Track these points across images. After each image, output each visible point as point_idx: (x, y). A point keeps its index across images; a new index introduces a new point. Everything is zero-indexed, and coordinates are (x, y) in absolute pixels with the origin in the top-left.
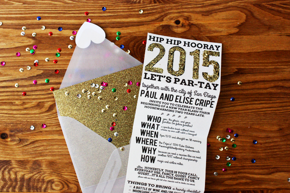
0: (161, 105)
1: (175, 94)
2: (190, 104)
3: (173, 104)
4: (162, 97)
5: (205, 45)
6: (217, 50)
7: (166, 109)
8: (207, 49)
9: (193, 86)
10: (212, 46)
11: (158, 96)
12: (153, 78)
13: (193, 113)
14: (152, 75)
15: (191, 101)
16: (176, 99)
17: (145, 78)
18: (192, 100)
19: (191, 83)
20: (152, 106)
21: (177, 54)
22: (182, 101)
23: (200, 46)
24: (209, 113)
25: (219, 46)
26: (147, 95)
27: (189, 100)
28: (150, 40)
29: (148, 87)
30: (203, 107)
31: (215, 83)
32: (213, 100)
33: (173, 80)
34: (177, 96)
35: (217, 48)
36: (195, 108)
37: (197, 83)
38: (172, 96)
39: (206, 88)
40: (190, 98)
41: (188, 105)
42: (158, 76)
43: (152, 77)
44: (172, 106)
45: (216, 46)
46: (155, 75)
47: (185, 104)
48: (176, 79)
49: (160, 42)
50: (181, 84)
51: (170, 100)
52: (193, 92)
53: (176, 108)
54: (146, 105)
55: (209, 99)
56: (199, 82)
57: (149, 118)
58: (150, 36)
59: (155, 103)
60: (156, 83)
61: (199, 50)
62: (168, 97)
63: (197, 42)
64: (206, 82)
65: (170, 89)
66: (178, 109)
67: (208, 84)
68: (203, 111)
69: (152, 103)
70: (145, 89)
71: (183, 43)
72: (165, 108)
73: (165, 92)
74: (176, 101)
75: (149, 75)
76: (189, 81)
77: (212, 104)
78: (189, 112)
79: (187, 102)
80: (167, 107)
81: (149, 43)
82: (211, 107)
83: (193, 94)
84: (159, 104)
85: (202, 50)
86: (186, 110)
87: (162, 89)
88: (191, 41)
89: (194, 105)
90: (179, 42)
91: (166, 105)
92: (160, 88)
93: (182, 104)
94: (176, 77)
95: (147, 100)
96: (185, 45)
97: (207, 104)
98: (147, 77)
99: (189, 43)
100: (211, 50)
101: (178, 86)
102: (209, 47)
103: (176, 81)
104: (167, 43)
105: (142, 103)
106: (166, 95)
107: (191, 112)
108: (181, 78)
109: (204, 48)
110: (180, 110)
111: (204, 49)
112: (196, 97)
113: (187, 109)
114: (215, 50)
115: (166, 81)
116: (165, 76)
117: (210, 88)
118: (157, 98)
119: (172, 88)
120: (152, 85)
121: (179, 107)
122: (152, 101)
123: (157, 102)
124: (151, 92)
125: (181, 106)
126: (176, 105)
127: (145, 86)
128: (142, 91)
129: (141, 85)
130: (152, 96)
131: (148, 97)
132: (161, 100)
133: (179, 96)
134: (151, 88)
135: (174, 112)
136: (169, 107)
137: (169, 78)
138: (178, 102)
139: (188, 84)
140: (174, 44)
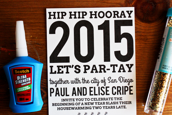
0: (75, 102)
1: (87, 86)
2: (107, 94)
3: (88, 99)
4: (74, 93)
5: (114, 12)
6: (130, 17)
7: (82, 106)
8: (118, 17)
9: (105, 72)
10: (123, 12)
11: (70, 92)
12: (61, 71)
13: (113, 105)
14: (58, 67)
15: (107, 91)
16: (91, 91)
17: (51, 73)
18: (108, 89)
19: (103, 69)
20: (66, 106)
21: (84, 31)
22: (97, 92)
23: (109, 14)
24: (130, 102)
25: (131, 12)
27: (104, 90)
28: (50, 18)
29: (57, 83)
30: (122, 96)
31: (129, 63)
32: (131, 84)
33: (82, 69)
34: (90, 88)
35: (130, 14)
36: (114, 99)
37: (109, 67)
38: (85, 89)
39: (119, 71)
40: (105, 87)
41: (105, 96)
42: (65, 67)
43: (59, 70)
44: (87, 101)
45: (128, 12)
46: (62, 67)
47: (101, 96)
48: (85, 66)
49: (62, 18)
50: (92, 72)
51: (84, 95)
52: (106, 79)
53: (92, 104)
54: (59, 107)
55: (126, 84)
56: (111, 66)
58: (50, 13)
59: (68, 102)
60: (64, 76)
61: (108, 21)
62: (81, 92)
63: (105, 10)
64: (119, 63)
65: (81, 81)
66: (95, 104)
67: (122, 65)
68: (123, 101)
69: (64, 102)
70: (53, 86)
71: (89, 14)
72: (80, 106)
73: (76, 86)
74: (90, 95)
75: (55, 69)
76: (100, 66)
77: (130, 90)
78: (108, 105)
79: (103, 93)
80: (82, 104)
81: (50, 22)
82: (130, 94)
83: (107, 81)
84: (72, 102)
86: (104, 103)
87: (73, 82)
88: (98, 10)
89: (111, 96)
90: (84, 14)
91: (81, 102)
92: (70, 81)
93: (98, 97)
96: (91, 17)
97: (125, 91)
98: (53, 71)
99: (96, 12)
100: (123, 19)
101: (89, 76)
102: (119, 15)
104: (71, 18)
105: (53, 105)
106: (78, 88)
107: (110, 105)
108: (90, 63)
109: (114, 17)
110: (97, 106)
111: (115, 19)
112: (111, 85)
113: (105, 101)
114: (127, 18)
115: (75, 71)
116: (73, 66)
117: (124, 71)
118: (69, 95)
119: (83, 80)
120: (61, 80)
121: (96, 101)
122: (64, 100)
123: (70, 100)
124: (61, 88)
125: (98, 99)
126: (92, 99)
127: (53, 82)
128: (51, 89)
129: (49, 82)
130: (63, 94)
131: (59, 96)
132: (74, 97)
133: (92, 88)
134: (60, 83)
135: (91, 108)
136: (84, 104)
137: (77, 67)
138: (93, 95)
139: (99, 71)
140: (78, 18)
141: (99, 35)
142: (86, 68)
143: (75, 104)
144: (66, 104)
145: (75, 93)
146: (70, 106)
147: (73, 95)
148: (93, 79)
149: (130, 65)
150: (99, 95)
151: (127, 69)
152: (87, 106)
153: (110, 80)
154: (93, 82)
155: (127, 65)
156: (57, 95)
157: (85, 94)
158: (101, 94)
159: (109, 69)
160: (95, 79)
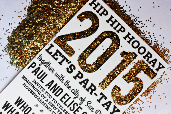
0: (43, 93)
1: (66, 90)
2: (74, 113)
3: (56, 102)
5: (149, 53)
6: (157, 70)
7: (45, 102)
8: (147, 60)
9: (91, 93)
10: (156, 60)
11: (47, 80)
12: (56, 57)
14: (58, 51)
15: (77, 110)
16: (64, 97)
17: (47, 50)
18: (79, 109)
19: (92, 89)
20: (32, 89)
21: (108, 42)
22: (68, 103)
23: (142, 50)
25: (163, 67)
26: (35, 72)
27: (76, 108)
28: (90, 5)
29: (43, 63)
31: (118, 107)
33: (75, 73)
34: (66, 94)
35: (159, 68)
37: (98, 94)
38: (61, 91)
39: (103, 105)
40: (79, 106)
41: (71, 113)
42: (63, 56)
43: (56, 54)
44: (53, 102)
45: (160, 64)
46: (61, 54)
47: (68, 110)
48: (80, 73)
49: (101, 15)
50: (80, 83)
51: (55, 94)
52: (87, 100)
53: (55, 108)
56: (101, 94)
57: (19, 102)
59: (37, 87)
60: (54, 64)
61: (136, 56)
62: (56, 90)
64: (110, 98)
65: (65, 81)
66: (57, 110)
67: (110, 102)
69: (34, 84)
70: (38, 62)
71: (125, 34)
72: (44, 100)
73: (57, 81)
74: (61, 100)
75: (53, 50)
76: (92, 85)
79: (72, 109)
80: (47, 100)
81: (86, 8)
83: (85, 103)
84: (40, 90)
85: (140, 57)
87: (56, 75)
90: (123, 30)
91: (48, 98)
92: (55, 72)
93: (65, 107)
94: (82, 71)
95: (32, 77)
96: (125, 38)
98: (50, 51)
99: (133, 38)
100: (150, 66)
101: (75, 84)
102: (150, 60)
103: (77, 76)
104: (108, 21)
105: (23, 77)
106: (56, 85)
108: (86, 75)
109: (144, 57)
111: (143, 59)
112: (85, 109)
114: (154, 69)
115: (68, 69)
116: (70, 62)
117: (107, 109)
118: (43, 82)
119: (67, 81)
120: (49, 64)
121: (60, 110)
122: (36, 83)
123: (40, 87)
124: (42, 71)
125: (63, 109)
126: (58, 105)
127: (40, 59)
128: (34, 63)
129: (38, 56)
130: (39, 77)
131: (35, 75)
132: (46, 88)
133: (68, 96)
134: (46, 66)
135: (50, 111)
136: (49, 102)
137: (72, 67)
138: (62, 102)
139: (87, 88)
140: (114, 28)
141: (116, 59)
142: (79, 75)
143: (41, 94)
144: (33, 87)
145: (50, 86)
146: (36, 92)
147: (46, 86)
148: (75, 90)
149: (117, 109)
150: (68, 107)
151: (111, 109)
152: (49, 106)
153: (89, 105)
154: (73, 91)
155: (115, 107)
156: (34, 73)
157: (57, 94)
158: (71, 108)
159: (96, 95)
160: (77, 92)
